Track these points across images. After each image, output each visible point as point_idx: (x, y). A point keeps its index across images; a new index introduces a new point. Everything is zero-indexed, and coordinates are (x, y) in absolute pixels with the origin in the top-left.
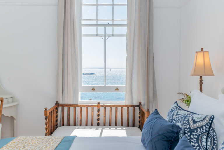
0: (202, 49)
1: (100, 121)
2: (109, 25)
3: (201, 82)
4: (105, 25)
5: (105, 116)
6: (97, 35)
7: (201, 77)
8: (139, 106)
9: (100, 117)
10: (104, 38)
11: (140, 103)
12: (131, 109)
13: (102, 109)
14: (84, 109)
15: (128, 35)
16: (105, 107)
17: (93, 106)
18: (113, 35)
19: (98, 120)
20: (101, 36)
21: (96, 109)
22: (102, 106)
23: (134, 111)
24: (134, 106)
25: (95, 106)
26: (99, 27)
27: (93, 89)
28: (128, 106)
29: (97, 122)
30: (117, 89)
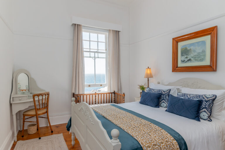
0: (148, 67)
1: (96, 102)
2: (96, 52)
3: (148, 80)
4: (95, 52)
5: (98, 99)
6: (90, 57)
7: (148, 78)
8: (114, 93)
9: (96, 100)
10: (94, 58)
11: (115, 92)
12: (110, 94)
13: (97, 95)
14: (88, 96)
15: (106, 58)
16: (98, 94)
17: (92, 94)
18: (98, 57)
19: (95, 101)
20: (92, 57)
21: (94, 96)
22: (97, 94)
23: (112, 95)
24: (112, 93)
25: (94, 94)
26: (91, 53)
27: (89, 86)
28: (109, 93)
29: (95, 102)
30: (101, 85)
